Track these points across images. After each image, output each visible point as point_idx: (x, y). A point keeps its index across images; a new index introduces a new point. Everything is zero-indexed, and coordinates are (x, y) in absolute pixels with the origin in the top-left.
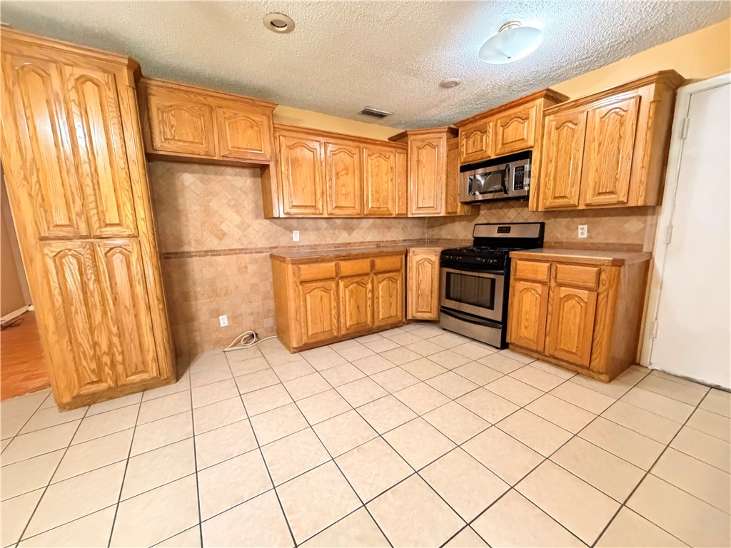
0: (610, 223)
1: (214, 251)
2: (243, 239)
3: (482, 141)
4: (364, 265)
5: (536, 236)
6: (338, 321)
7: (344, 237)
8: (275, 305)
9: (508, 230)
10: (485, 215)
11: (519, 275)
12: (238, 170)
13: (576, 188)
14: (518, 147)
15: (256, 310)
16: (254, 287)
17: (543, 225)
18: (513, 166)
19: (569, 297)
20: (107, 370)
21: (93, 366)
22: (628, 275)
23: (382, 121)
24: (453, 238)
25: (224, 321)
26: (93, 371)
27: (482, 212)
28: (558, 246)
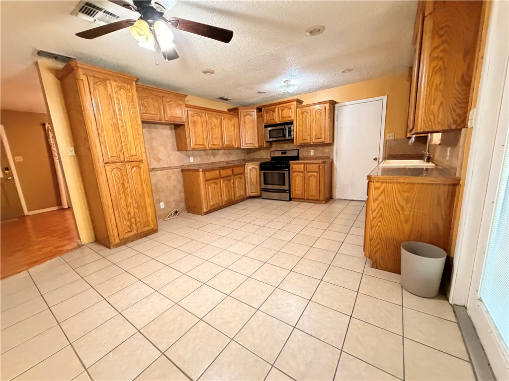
0: (320, 149)
1: (156, 169)
2: (168, 161)
3: (273, 115)
4: (229, 172)
5: (297, 155)
6: (221, 198)
7: (212, 160)
8: (185, 196)
9: (285, 153)
10: (274, 147)
11: (294, 170)
12: (164, 126)
13: (309, 136)
14: (288, 120)
15: (176, 199)
16: (175, 187)
17: (298, 150)
18: (287, 127)
19: (311, 176)
20: (134, 226)
21: (128, 223)
22: (327, 166)
23: (226, 101)
24: (261, 158)
25: (162, 205)
26: (128, 226)
27: (273, 146)
28: (305, 158)
